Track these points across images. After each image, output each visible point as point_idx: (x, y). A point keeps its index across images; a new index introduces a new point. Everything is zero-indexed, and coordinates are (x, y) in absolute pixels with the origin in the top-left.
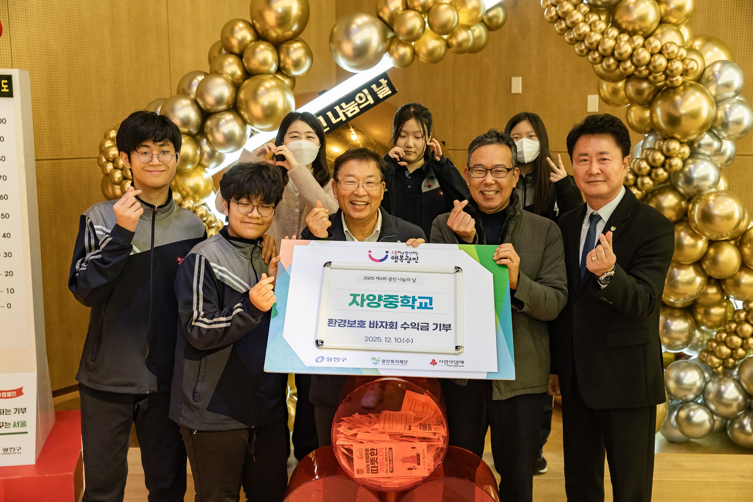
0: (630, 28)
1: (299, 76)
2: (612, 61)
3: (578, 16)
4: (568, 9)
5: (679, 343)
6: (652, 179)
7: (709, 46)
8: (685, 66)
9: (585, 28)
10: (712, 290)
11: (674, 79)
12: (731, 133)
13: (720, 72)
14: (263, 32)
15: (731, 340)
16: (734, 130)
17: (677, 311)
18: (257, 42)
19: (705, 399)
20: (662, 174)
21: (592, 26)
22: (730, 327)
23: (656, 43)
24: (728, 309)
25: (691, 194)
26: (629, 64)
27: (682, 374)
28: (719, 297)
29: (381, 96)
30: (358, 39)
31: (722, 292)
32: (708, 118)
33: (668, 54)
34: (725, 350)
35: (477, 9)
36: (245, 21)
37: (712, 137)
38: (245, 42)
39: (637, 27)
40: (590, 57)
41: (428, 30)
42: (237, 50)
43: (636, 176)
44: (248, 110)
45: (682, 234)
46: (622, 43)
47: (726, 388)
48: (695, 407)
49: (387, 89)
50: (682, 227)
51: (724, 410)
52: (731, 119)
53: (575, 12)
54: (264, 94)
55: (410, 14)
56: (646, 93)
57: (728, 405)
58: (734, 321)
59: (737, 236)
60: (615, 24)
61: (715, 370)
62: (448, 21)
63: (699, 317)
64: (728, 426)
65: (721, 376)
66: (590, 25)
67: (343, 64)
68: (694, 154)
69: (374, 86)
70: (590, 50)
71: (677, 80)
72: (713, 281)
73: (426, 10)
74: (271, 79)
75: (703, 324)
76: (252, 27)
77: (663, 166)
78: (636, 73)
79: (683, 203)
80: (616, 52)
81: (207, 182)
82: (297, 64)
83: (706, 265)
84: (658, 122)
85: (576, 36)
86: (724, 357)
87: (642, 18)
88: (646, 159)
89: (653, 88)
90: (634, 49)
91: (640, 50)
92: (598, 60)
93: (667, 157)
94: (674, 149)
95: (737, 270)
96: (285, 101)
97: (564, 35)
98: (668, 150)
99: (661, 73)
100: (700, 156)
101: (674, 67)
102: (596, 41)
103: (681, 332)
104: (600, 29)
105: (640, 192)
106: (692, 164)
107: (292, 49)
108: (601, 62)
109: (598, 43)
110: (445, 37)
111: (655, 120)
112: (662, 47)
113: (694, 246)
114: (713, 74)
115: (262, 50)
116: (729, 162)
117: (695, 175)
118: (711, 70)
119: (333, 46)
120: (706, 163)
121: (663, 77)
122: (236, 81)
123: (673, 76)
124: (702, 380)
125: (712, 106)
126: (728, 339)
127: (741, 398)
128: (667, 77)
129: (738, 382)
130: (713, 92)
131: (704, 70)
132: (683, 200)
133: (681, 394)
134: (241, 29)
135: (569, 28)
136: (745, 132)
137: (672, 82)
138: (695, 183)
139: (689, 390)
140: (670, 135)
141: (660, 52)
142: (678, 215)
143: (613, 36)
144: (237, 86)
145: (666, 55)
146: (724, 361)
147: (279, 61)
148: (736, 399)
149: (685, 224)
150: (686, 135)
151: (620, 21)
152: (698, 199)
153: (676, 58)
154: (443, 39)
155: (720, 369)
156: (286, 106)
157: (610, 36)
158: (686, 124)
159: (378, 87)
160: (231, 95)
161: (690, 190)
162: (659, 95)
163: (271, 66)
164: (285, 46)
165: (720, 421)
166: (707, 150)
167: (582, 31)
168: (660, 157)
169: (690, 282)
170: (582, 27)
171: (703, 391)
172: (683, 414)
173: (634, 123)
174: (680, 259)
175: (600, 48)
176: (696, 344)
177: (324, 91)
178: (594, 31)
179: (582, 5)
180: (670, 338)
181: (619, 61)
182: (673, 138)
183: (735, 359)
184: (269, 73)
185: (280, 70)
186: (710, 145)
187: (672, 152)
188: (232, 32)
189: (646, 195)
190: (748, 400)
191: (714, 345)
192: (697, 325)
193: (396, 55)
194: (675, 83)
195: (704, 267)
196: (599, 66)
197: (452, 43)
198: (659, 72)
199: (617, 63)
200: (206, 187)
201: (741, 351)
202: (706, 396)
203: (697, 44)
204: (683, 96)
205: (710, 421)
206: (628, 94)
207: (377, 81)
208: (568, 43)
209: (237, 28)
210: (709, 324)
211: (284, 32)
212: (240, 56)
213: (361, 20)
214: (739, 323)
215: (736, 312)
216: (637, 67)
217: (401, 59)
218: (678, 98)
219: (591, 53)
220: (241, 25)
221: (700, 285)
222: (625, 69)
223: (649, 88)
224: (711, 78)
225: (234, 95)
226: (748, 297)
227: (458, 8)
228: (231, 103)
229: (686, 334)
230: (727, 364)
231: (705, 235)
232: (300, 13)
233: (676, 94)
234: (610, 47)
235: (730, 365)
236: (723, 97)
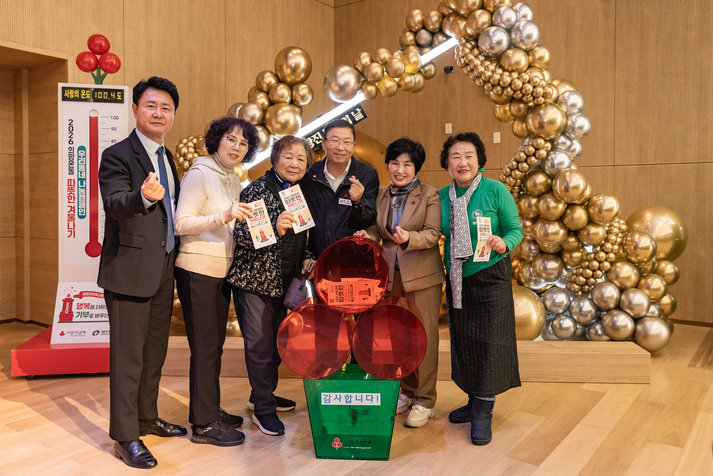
0: (510, 69)
1: (304, 106)
2: (499, 88)
3: (477, 62)
4: (471, 59)
5: (552, 276)
6: (528, 164)
7: (563, 84)
8: (545, 91)
9: (482, 69)
10: (572, 240)
11: (539, 99)
12: (577, 135)
13: (568, 97)
14: (282, 78)
15: (586, 272)
16: (579, 133)
17: (551, 255)
18: (278, 84)
19: (570, 313)
20: (534, 161)
21: (487, 68)
22: (585, 265)
23: (526, 77)
24: (584, 254)
25: (554, 174)
26: (509, 89)
27: (555, 296)
28: (576, 244)
29: (357, 119)
30: (342, 80)
31: (579, 240)
32: (561, 124)
33: (534, 83)
34: (582, 279)
35: (416, 63)
36: (271, 72)
37: (566, 138)
38: (271, 84)
39: (514, 68)
40: (485, 87)
41: (386, 76)
42: (266, 90)
43: (518, 162)
44: (271, 125)
45: (549, 200)
46: (505, 76)
47: (584, 305)
48: (564, 317)
49: (361, 115)
50: (548, 196)
51: (583, 319)
52: (576, 126)
53: (476, 59)
54: (281, 115)
55: (375, 65)
56: (523, 110)
57: (585, 315)
58: (587, 260)
59: (584, 201)
60: (501, 67)
61: (576, 294)
62: (398, 69)
63: (565, 260)
64: (586, 332)
65: (580, 297)
66: (485, 68)
67: (333, 97)
68: (554, 148)
69: (352, 113)
70: (485, 82)
71: (541, 100)
72: (572, 233)
73: (385, 64)
74: (287, 105)
75: (568, 264)
76: (276, 76)
77: (534, 155)
78: (515, 96)
79: (549, 181)
80: (501, 82)
81: (244, 172)
82: (303, 98)
83: (566, 220)
84: (531, 129)
85: (477, 74)
86: (582, 284)
87: (517, 63)
88: (524, 152)
89: (526, 107)
90: (512, 81)
91: (516, 80)
92: (491, 88)
93: (537, 149)
94: (541, 144)
95: (586, 224)
96: (295, 120)
97: (469, 75)
98: (538, 145)
99: (530, 95)
100: (559, 150)
101: (538, 91)
102: (488, 76)
103: (553, 269)
104: (491, 70)
105: (521, 173)
106: (553, 154)
107: (300, 88)
108: (492, 90)
109: (490, 77)
110: (397, 79)
111: (529, 127)
112: (530, 79)
113: (556, 208)
114: (564, 99)
115: (281, 88)
116: (578, 157)
117: (556, 162)
118: (563, 96)
119: (326, 86)
120: (562, 154)
121: (532, 98)
122: (264, 108)
123: (538, 98)
124: (567, 300)
125: (564, 117)
126: (584, 272)
127: (593, 311)
128: (534, 98)
129: (591, 300)
130: (565, 110)
131: (559, 96)
132: (549, 179)
133: (554, 309)
134: (268, 76)
135: (472, 70)
136: (586, 134)
137: (538, 101)
138: (556, 167)
139: (559, 305)
140: (538, 135)
141: (529, 82)
142: (545, 188)
143: (499, 73)
144: (264, 111)
145: (532, 84)
146: (582, 286)
147: (292, 96)
148: (590, 312)
149: (550, 194)
150: (548, 134)
151: (503, 65)
152: (558, 176)
153: (539, 86)
154: (396, 81)
155: (580, 293)
156: (295, 123)
157: (498, 72)
158: (547, 128)
159: (355, 114)
160: (261, 116)
161: (553, 171)
162: (530, 111)
163: (287, 98)
164: (295, 86)
165: (581, 329)
166: (563, 146)
167: (480, 70)
168: (532, 149)
169: (556, 233)
170: (480, 68)
171: (569, 308)
172: (556, 322)
173: (517, 132)
174: (549, 216)
175: (491, 80)
176: (565, 279)
177: (320, 116)
178: (488, 70)
179: (480, 56)
180: (547, 274)
181: (503, 88)
182: (540, 137)
183: (590, 286)
184: (286, 103)
185: (292, 102)
186: (564, 143)
187: (540, 145)
188: (263, 78)
189: (525, 176)
190: (599, 313)
191: (575, 277)
192: (564, 265)
193: (365, 91)
194: (539, 102)
195: (565, 222)
196: (491, 93)
197: (401, 84)
198: (529, 95)
199: (502, 89)
200: (243, 175)
201: (592, 280)
202: (571, 311)
203: (555, 83)
204: (544, 110)
205: (574, 327)
206: (512, 112)
207: (354, 110)
208: (472, 80)
209: (266, 76)
210: (572, 264)
211: (295, 79)
212: (267, 93)
213: (344, 69)
214: (590, 261)
215: (588, 254)
216: (515, 91)
217: (369, 93)
218: (542, 111)
219: (486, 84)
220: (269, 74)
221: (562, 236)
222: (508, 93)
223: (524, 107)
224: (563, 101)
225: (262, 116)
226: (594, 242)
227: (405, 62)
228: (260, 121)
229: (557, 271)
230: (584, 289)
231: (564, 200)
232: (305, 67)
233: (540, 109)
234: (497, 79)
235: (586, 290)
236: (571, 112)
